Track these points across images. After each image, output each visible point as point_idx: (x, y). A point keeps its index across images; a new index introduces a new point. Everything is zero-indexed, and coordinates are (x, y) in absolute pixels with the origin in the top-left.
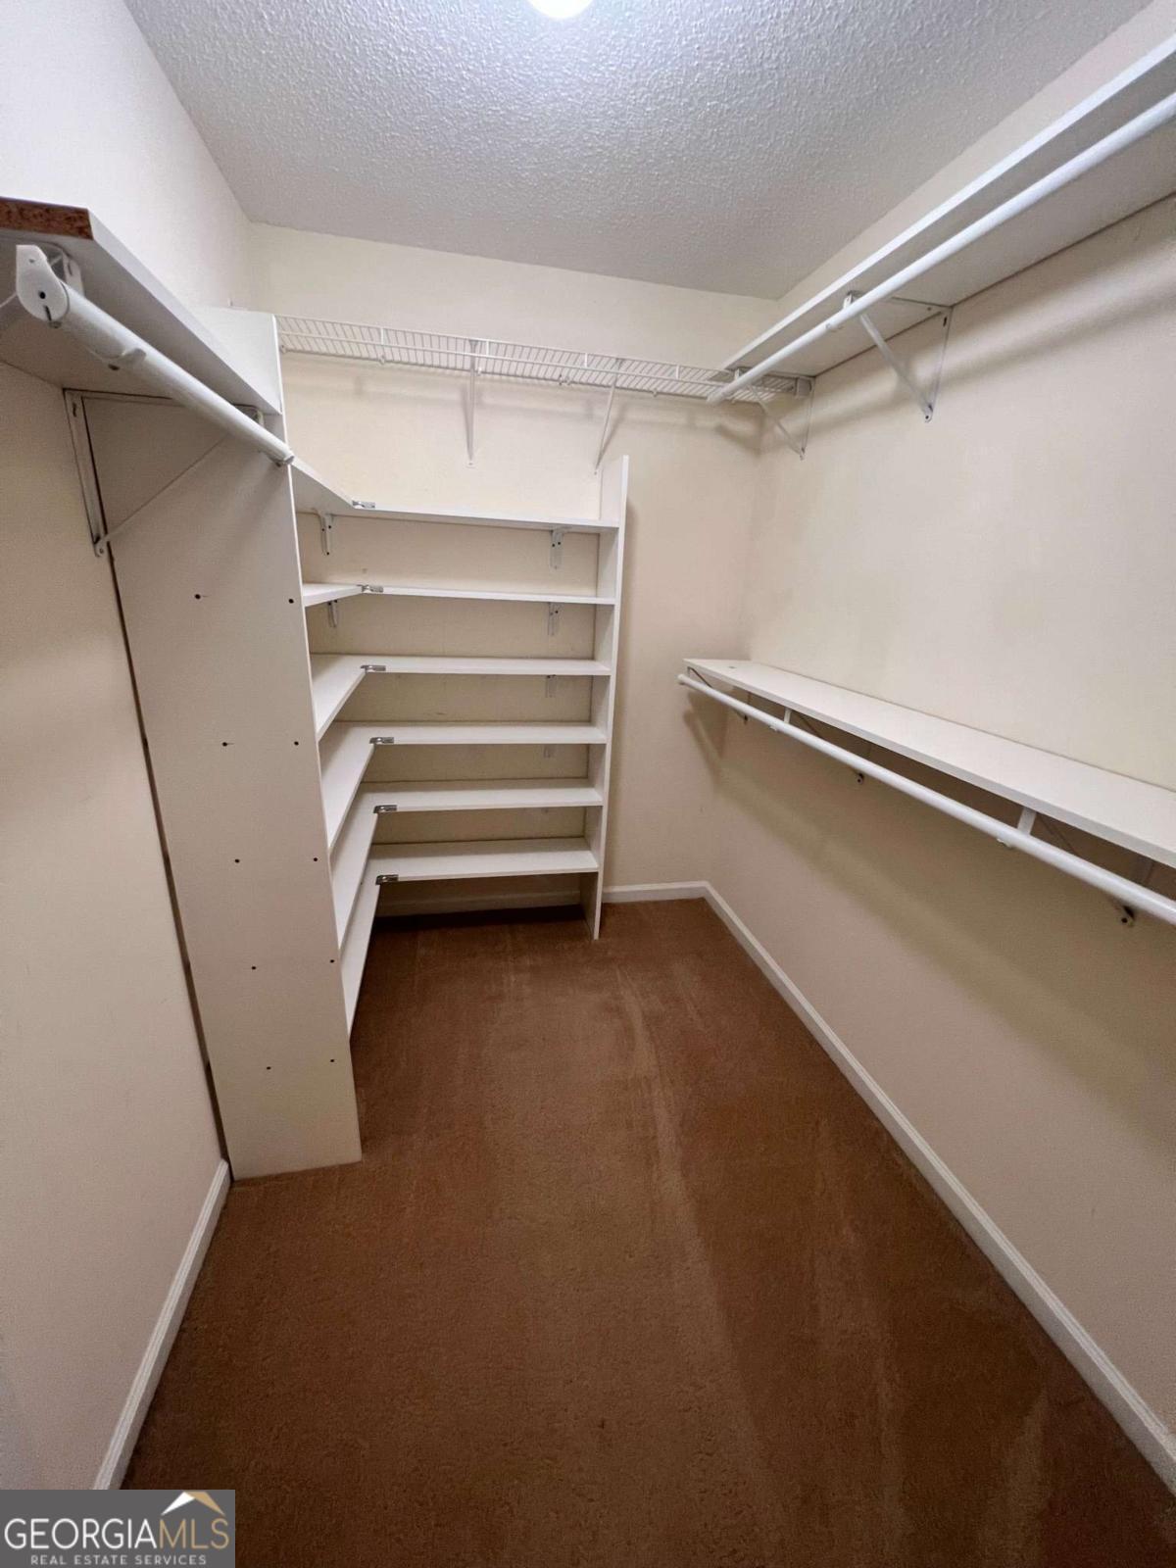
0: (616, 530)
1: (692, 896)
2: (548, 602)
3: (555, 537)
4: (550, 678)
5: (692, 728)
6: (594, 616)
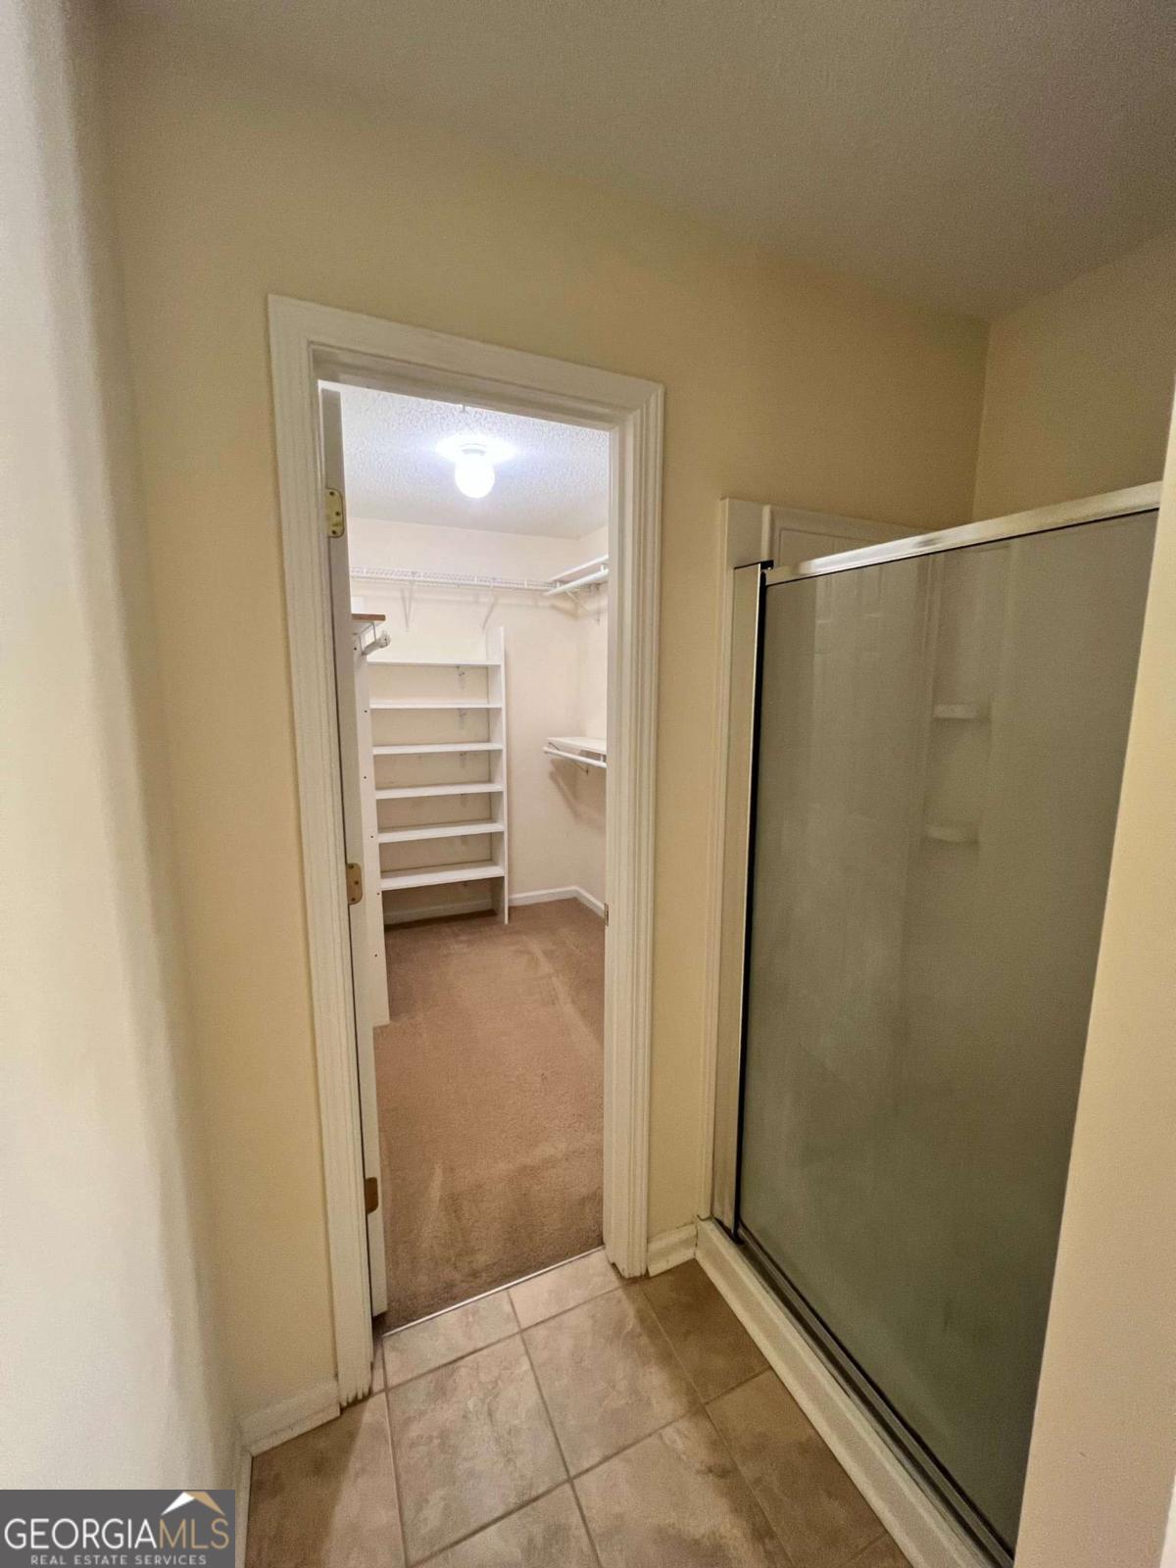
0: (498, 667)
1: (567, 896)
2: (459, 709)
3: (461, 670)
4: (463, 754)
5: (556, 782)
6: (488, 715)
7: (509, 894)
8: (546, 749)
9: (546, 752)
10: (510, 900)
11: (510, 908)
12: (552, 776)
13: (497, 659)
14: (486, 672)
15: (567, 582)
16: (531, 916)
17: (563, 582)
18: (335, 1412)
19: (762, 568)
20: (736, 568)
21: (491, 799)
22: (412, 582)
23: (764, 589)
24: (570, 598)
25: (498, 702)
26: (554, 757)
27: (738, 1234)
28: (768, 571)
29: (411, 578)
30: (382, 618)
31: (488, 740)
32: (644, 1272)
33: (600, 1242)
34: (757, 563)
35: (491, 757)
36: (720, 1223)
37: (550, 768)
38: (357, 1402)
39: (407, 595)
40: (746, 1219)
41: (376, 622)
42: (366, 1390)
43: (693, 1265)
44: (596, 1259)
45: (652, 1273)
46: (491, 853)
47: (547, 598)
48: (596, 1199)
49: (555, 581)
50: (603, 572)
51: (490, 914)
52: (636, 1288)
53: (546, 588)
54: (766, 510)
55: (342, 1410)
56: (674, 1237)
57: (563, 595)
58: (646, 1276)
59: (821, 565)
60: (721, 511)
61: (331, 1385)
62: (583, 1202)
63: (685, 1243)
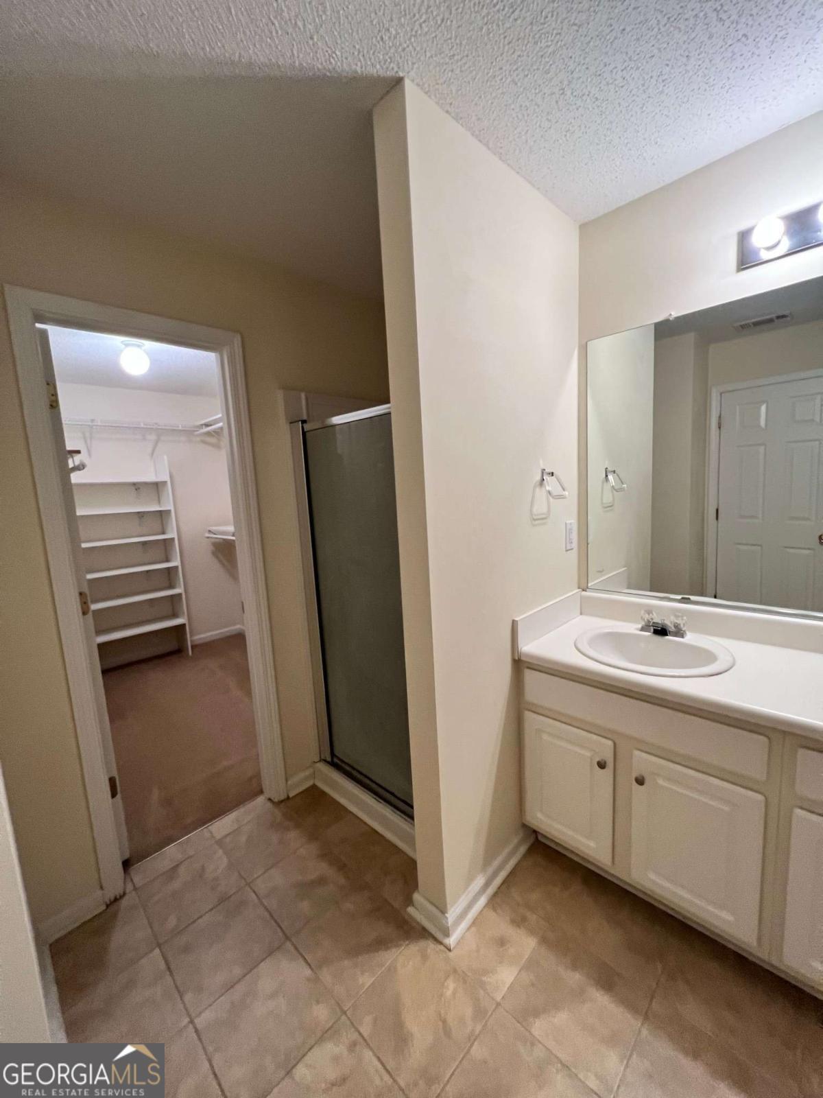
0: (165, 482)
1: (234, 633)
2: (138, 513)
3: (137, 486)
4: (144, 543)
5: (217, 557)
6: (162, 515)
7: (191, 636)
8: (207, 535)
9: (208, 538)
10: (191, 641)
11: (192, 647)
12: (214, 553)
13: (164, 477)
14: (157, 487)
15: (211, 425)
16: (209, 648)
17: (207, 425)
18: (104, 907)
19: (302, 423)
20: (291, 423)
21: (170, 572)
22: (91, 427)
23: (304, 433)
24: (213, 436)
25: (168, 505)
26: (213, 540)
27: (336, 763)
28: (305, 426)
29: (90, 424)
30: (78, 452)
31: (163, 533)
32: (286, 797)
33: (261, 792)
34: (299, 421)
35: (167, 543)
36: (325, 761)
37: (211, 548)
38: (116, 900)
39: (87, 435)
40: (336, 753)
41: (74, 455)
42: (122, 893)
43: (314, 787)
44: (260, 800)
45: (291, 796)
46: (173, 609)
47: (198, 435)
48: (258, 776)
49: (202, 425)
50: (220, 424)
51: (179, 651)
52: (282, 805)
53: (196, 429)
54: (303, 395)
55: (108, 906)
56: (302, 775)
57: (208, 434)
58: (288, 798)
59: (337, 420)
60: (280, 396)
61: (99, 893)
62: (251, 779)
63: (307, 778)
